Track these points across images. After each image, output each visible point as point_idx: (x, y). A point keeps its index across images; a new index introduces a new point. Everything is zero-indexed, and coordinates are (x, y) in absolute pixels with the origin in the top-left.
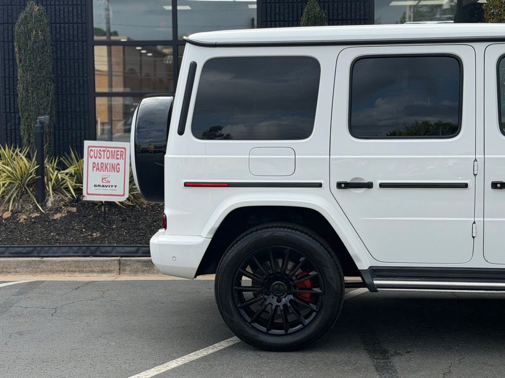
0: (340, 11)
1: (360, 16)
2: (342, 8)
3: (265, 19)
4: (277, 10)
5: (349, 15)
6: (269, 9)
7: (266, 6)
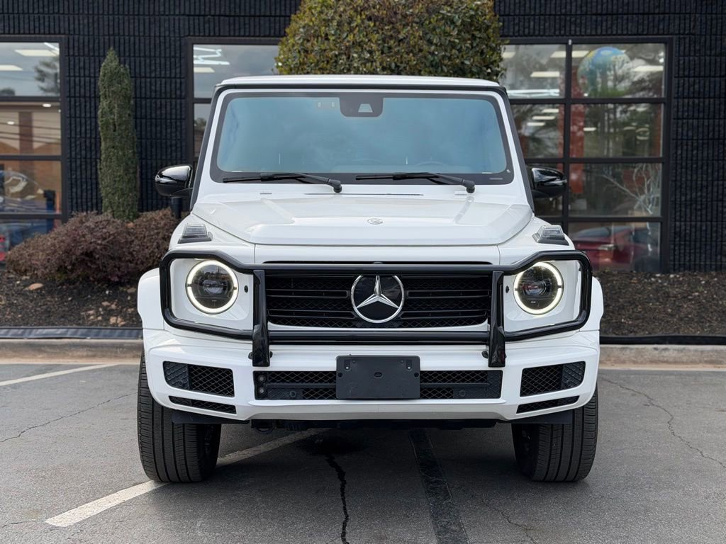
0: (153, 68)
1: (176, 74)
2: (155, 63)
3: (68, 74)
4: (82, 64)
5: (163, 72)
6: (72, 63)
7: (69, 59)
